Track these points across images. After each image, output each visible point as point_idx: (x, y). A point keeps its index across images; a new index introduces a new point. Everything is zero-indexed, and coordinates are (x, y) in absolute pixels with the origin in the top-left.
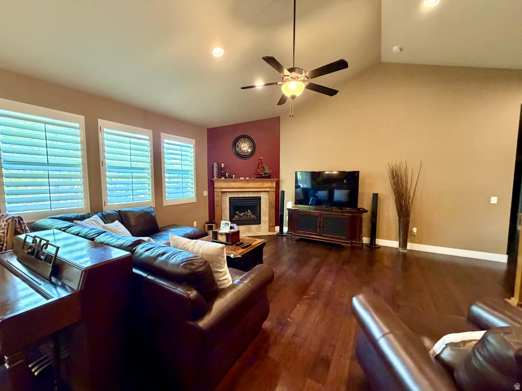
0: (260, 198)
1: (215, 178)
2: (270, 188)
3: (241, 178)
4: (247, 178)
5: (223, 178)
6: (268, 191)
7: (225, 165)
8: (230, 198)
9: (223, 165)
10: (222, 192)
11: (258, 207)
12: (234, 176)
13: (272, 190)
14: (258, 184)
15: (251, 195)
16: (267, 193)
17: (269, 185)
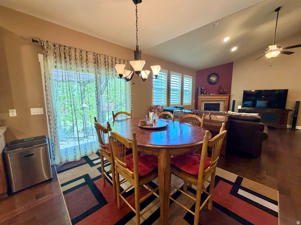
0: (219, 104)
1: (199, 94)
2: (225, 99)
3: (211, 94)
4: (214, 94)
5: (203, 94)
6: (224, 101)
7: (204, 88)
8: (205, 104)
9: (203, 88)
10: (202, 101)
11: (218, 108)
12: (208, 93)
13: (227, 100)
14: (219, 97)
15: (215, 102)
16: (223, 102)
17: (225, 97)
